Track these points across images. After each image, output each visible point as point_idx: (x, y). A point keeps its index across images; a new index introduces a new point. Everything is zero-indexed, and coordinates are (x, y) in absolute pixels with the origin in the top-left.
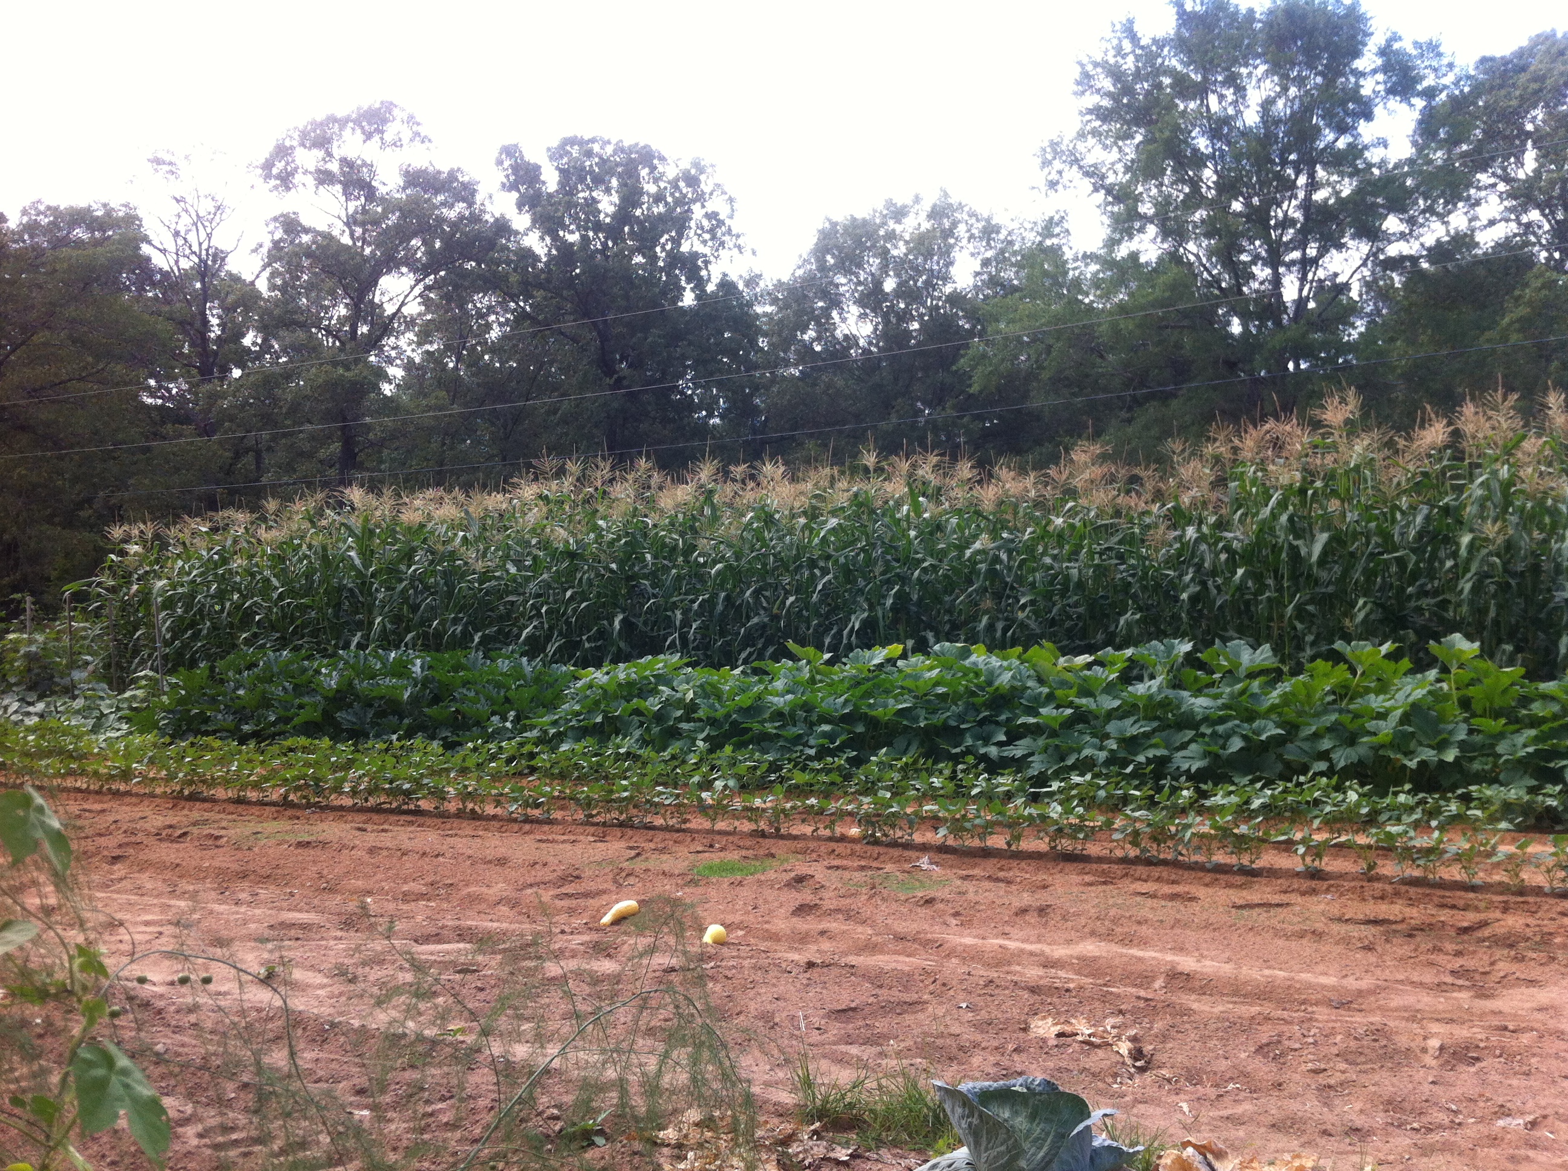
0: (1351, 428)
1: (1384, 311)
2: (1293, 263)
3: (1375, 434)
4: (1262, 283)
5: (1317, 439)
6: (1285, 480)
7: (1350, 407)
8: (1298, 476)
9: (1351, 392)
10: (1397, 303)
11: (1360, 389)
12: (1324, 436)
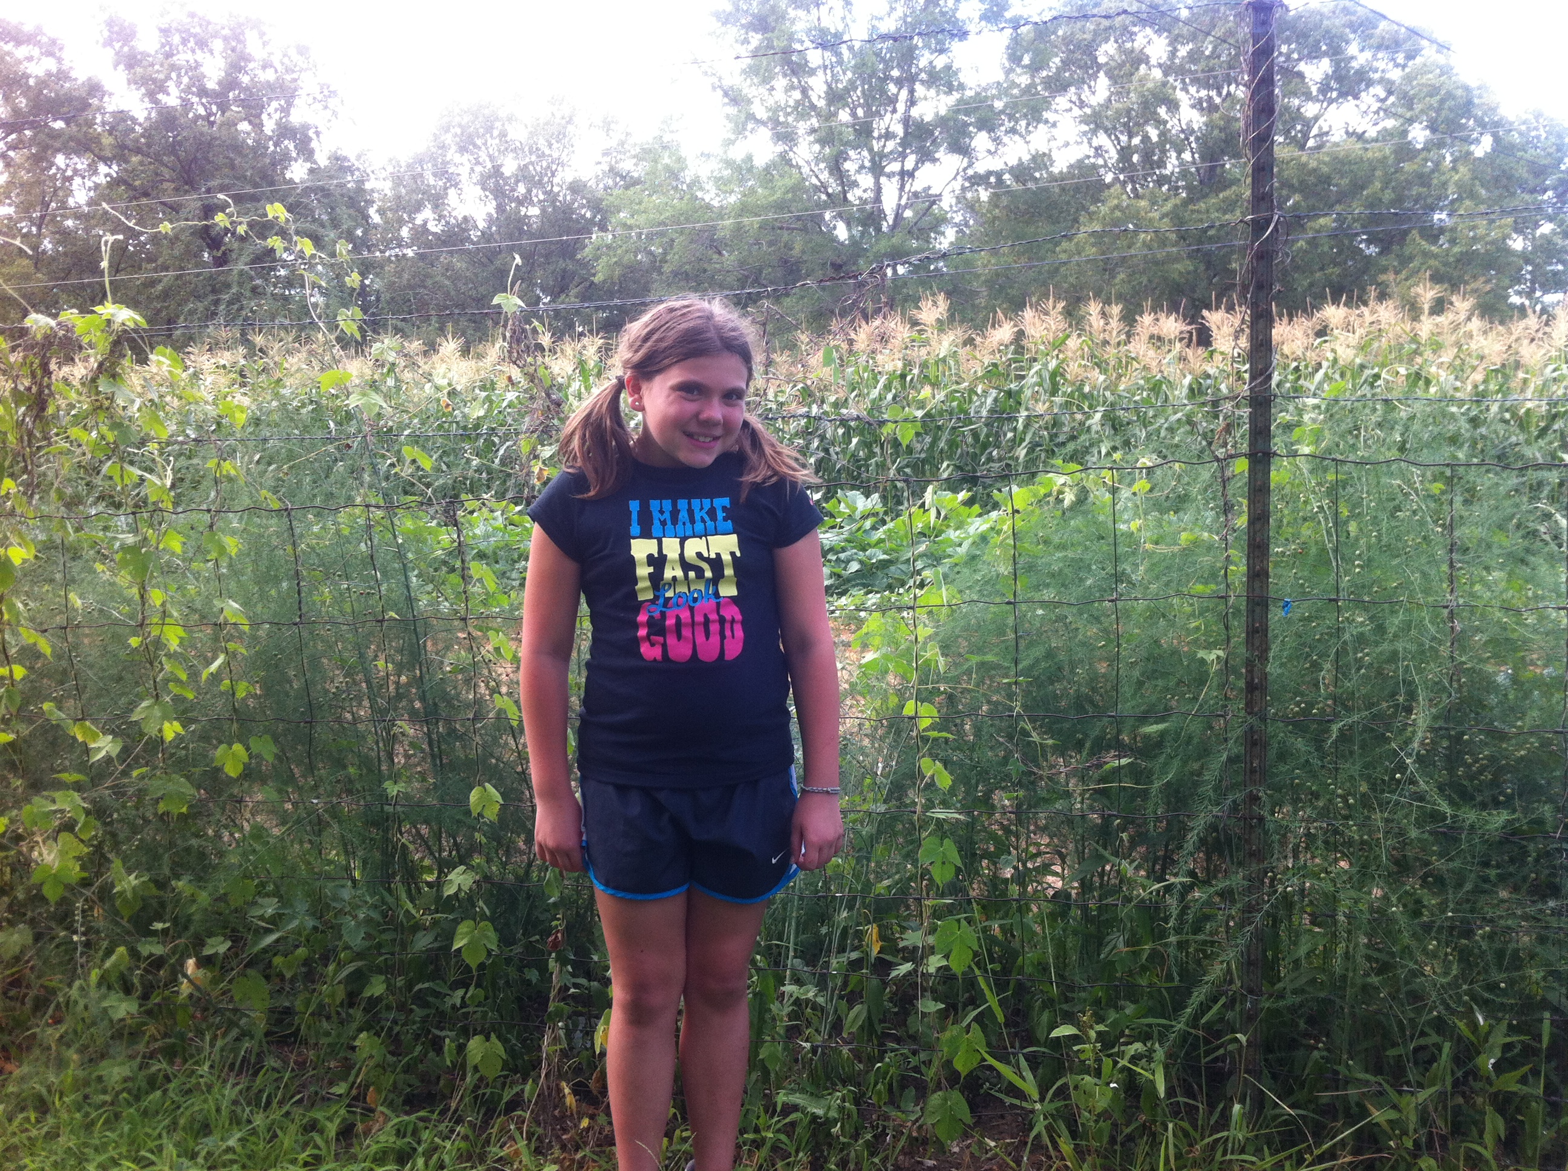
0: (941, 326)
1: (971, 222)
2: (893, 174)
3: (959, 332)
4: (865, 191)
5: (915, 335)
6: (889, 367)
7: (940, 310)
8: (900, 364)
9: (941, 298)
10: (983, 215)
11: (949, 295)
12: (920, 332)
